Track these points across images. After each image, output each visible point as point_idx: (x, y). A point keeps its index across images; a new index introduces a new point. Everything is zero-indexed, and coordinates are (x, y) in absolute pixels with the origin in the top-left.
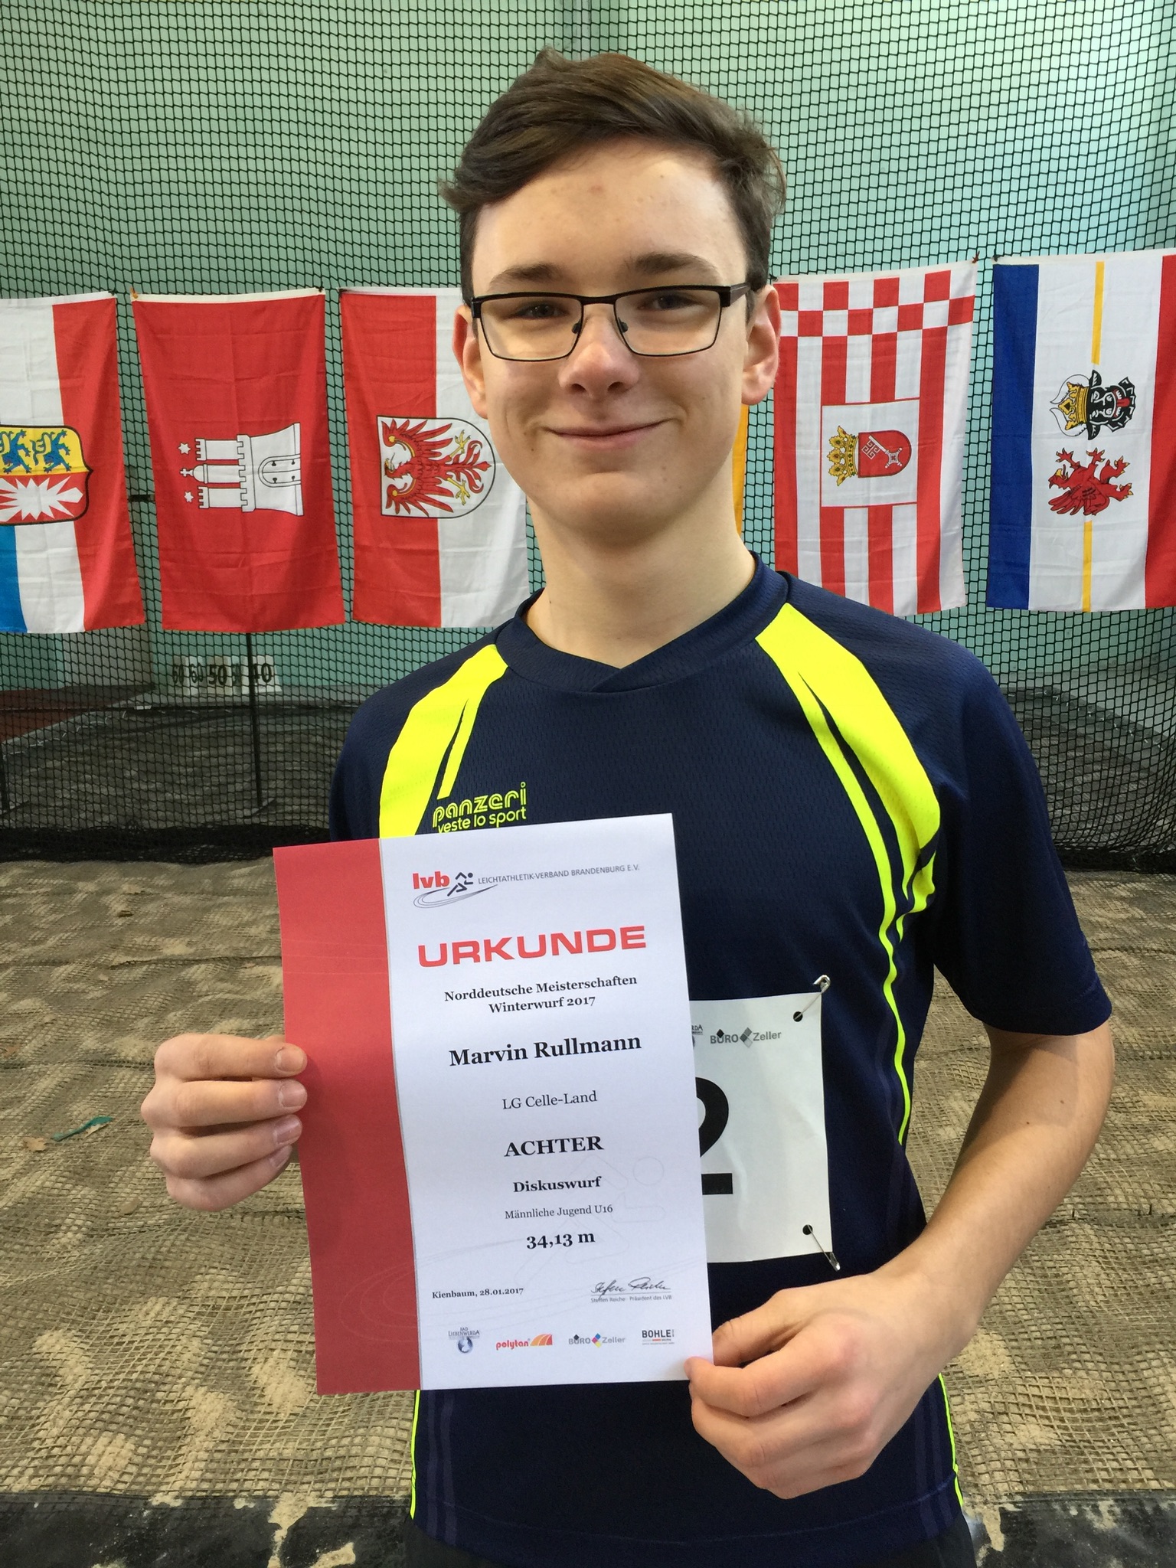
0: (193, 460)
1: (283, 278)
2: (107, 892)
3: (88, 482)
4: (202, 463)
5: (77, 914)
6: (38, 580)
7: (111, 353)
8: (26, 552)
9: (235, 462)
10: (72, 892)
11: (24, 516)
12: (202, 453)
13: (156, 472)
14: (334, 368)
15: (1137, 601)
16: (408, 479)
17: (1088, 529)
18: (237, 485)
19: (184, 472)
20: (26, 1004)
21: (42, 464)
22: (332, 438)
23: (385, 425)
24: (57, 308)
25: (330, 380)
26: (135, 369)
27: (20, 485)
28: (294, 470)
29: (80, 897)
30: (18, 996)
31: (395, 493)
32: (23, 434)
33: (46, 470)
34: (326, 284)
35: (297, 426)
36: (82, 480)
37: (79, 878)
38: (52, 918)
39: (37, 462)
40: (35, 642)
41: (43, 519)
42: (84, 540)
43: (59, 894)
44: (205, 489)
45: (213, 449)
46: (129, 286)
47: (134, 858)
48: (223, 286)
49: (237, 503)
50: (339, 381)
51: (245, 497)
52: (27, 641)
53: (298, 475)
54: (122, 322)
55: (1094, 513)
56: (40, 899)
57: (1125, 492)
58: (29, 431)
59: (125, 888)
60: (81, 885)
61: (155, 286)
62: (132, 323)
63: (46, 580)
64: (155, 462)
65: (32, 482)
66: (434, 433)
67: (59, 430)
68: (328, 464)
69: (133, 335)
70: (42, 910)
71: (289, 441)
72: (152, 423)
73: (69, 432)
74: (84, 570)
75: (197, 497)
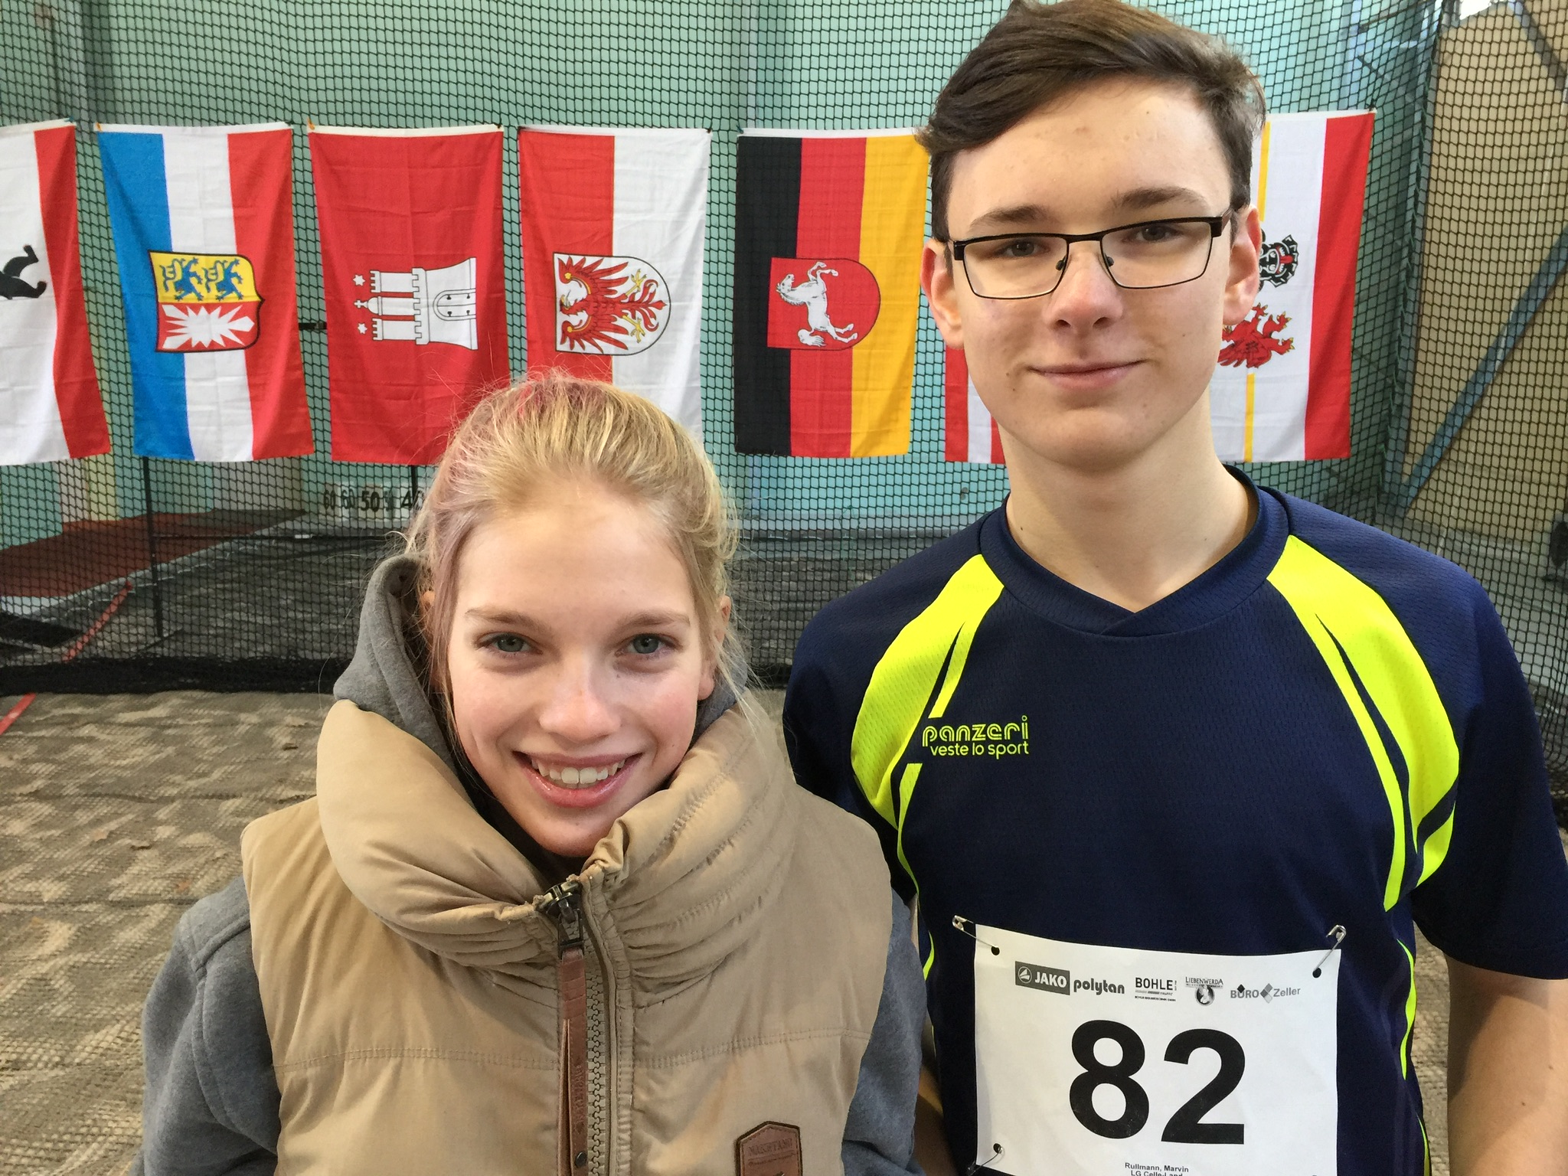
0: (367, 292)
1: (462, 114)
2: (271, 724)
3: (260, 311)
4: (376, 295)
5: (239, 746)
6: (208, 408)
7: (287, 182)
8: (195, 380)
9: (410, 295)
10: (234, 723)
11: (194, 344)
12: (376, 285)
13: (328, 302)
14: (511, 205)
15: (1296, 453)
16: (583, 316)
17: (1250, 381)
18: (411, 318)
19: (359, 304)
20: (196, 839)
21: (214, 292)
22: (507, 273)
23: (561, 262)
24: (232, 138)
25: (506, 215)
26: (309, 200)
27: (190, 312)
28: (468, 305)
29: (242, 729)
30: (187, 831)
31: (570, 329)
32: (195, 261)
33: (219, 298)
34: (505, 121)
35: (473, 260)
36: (253, 309)
37: (241, 709)
38: (215, 750)
39: (208, 289)
40: (201, 471)
41: (213, 348)
42: (255, 369)
43: (221, 726)
44: (379, 321)
45: (386, 281)
46: (306, 118)
47: (295, 690)
48: (401, 120)
49: (411, 336)
50: (515, 217)
51: (419, 329)
52: (193, 470)
53: (473, 310)
54: (298, 152)
55: (1256, 365)
56: (201, 731)
57: (1286, 346)
58: (201, 259)
59: (289, 720)
60: (243, 716)
61: (332, 118)
62: (308, 153)
63: (213, 408)
64: (327, 293)
65: (203, 311)
66: (610, 271)
67: (232, 259)
68: (502, 299)
69: (308, 165)
70: (205, 742)
71: (465, 275)
72: (325, 253)
73: (242, 261)
74: (253, 399)
75: (371, 329)
